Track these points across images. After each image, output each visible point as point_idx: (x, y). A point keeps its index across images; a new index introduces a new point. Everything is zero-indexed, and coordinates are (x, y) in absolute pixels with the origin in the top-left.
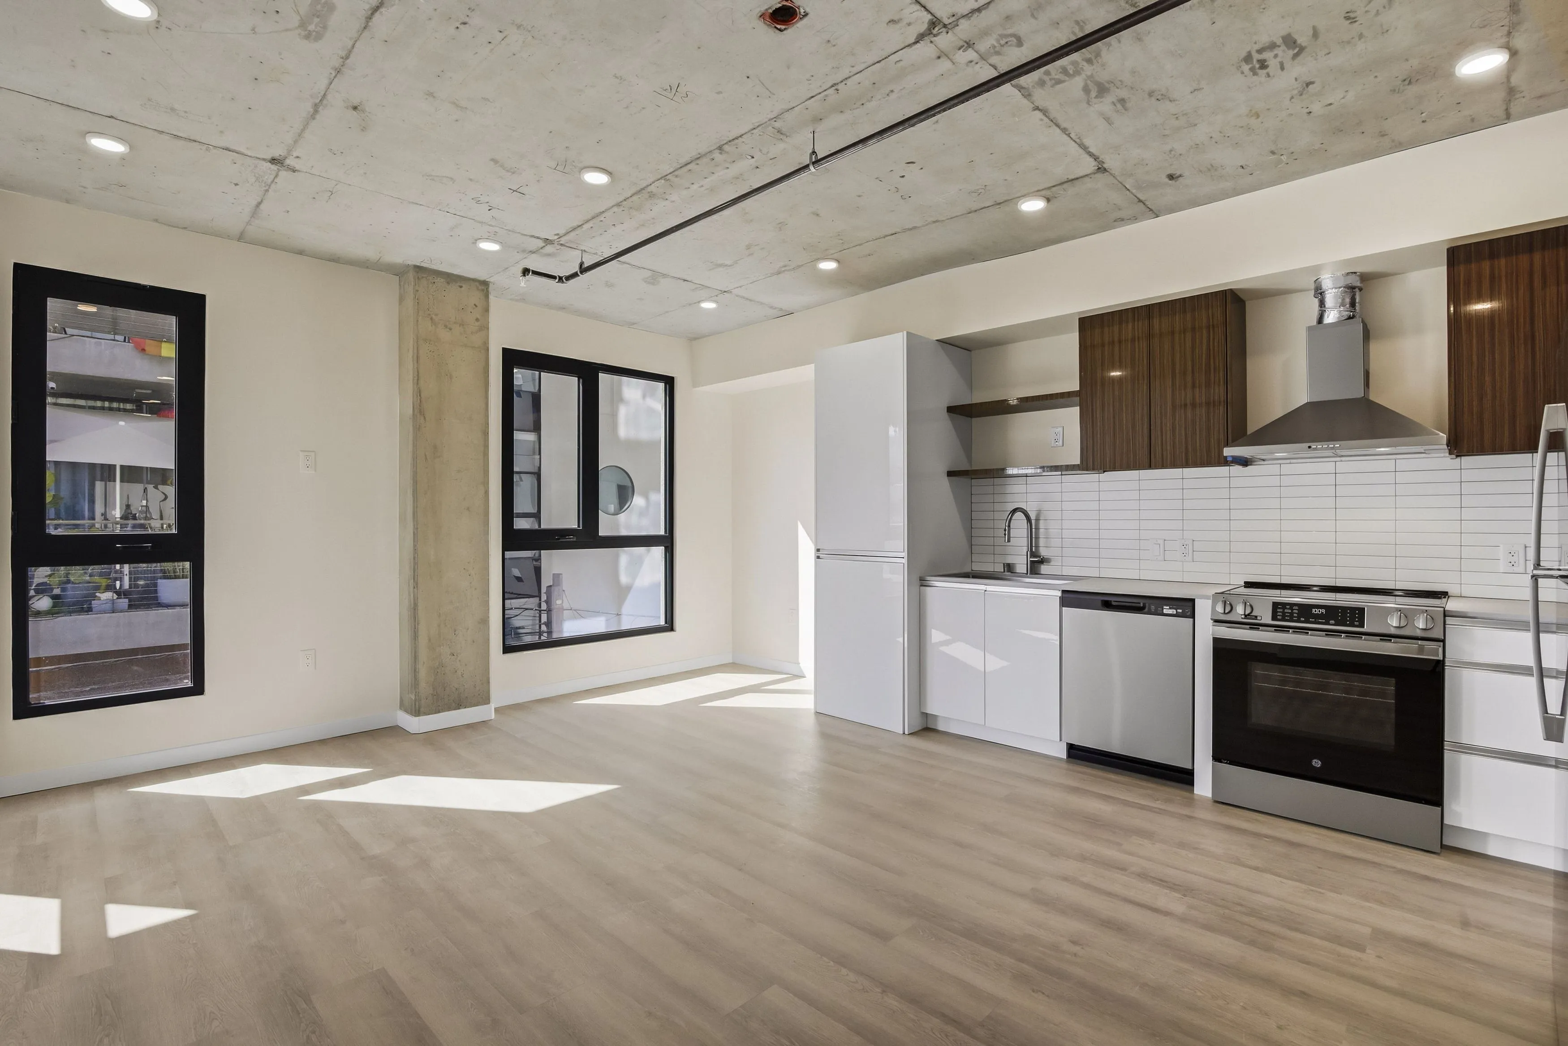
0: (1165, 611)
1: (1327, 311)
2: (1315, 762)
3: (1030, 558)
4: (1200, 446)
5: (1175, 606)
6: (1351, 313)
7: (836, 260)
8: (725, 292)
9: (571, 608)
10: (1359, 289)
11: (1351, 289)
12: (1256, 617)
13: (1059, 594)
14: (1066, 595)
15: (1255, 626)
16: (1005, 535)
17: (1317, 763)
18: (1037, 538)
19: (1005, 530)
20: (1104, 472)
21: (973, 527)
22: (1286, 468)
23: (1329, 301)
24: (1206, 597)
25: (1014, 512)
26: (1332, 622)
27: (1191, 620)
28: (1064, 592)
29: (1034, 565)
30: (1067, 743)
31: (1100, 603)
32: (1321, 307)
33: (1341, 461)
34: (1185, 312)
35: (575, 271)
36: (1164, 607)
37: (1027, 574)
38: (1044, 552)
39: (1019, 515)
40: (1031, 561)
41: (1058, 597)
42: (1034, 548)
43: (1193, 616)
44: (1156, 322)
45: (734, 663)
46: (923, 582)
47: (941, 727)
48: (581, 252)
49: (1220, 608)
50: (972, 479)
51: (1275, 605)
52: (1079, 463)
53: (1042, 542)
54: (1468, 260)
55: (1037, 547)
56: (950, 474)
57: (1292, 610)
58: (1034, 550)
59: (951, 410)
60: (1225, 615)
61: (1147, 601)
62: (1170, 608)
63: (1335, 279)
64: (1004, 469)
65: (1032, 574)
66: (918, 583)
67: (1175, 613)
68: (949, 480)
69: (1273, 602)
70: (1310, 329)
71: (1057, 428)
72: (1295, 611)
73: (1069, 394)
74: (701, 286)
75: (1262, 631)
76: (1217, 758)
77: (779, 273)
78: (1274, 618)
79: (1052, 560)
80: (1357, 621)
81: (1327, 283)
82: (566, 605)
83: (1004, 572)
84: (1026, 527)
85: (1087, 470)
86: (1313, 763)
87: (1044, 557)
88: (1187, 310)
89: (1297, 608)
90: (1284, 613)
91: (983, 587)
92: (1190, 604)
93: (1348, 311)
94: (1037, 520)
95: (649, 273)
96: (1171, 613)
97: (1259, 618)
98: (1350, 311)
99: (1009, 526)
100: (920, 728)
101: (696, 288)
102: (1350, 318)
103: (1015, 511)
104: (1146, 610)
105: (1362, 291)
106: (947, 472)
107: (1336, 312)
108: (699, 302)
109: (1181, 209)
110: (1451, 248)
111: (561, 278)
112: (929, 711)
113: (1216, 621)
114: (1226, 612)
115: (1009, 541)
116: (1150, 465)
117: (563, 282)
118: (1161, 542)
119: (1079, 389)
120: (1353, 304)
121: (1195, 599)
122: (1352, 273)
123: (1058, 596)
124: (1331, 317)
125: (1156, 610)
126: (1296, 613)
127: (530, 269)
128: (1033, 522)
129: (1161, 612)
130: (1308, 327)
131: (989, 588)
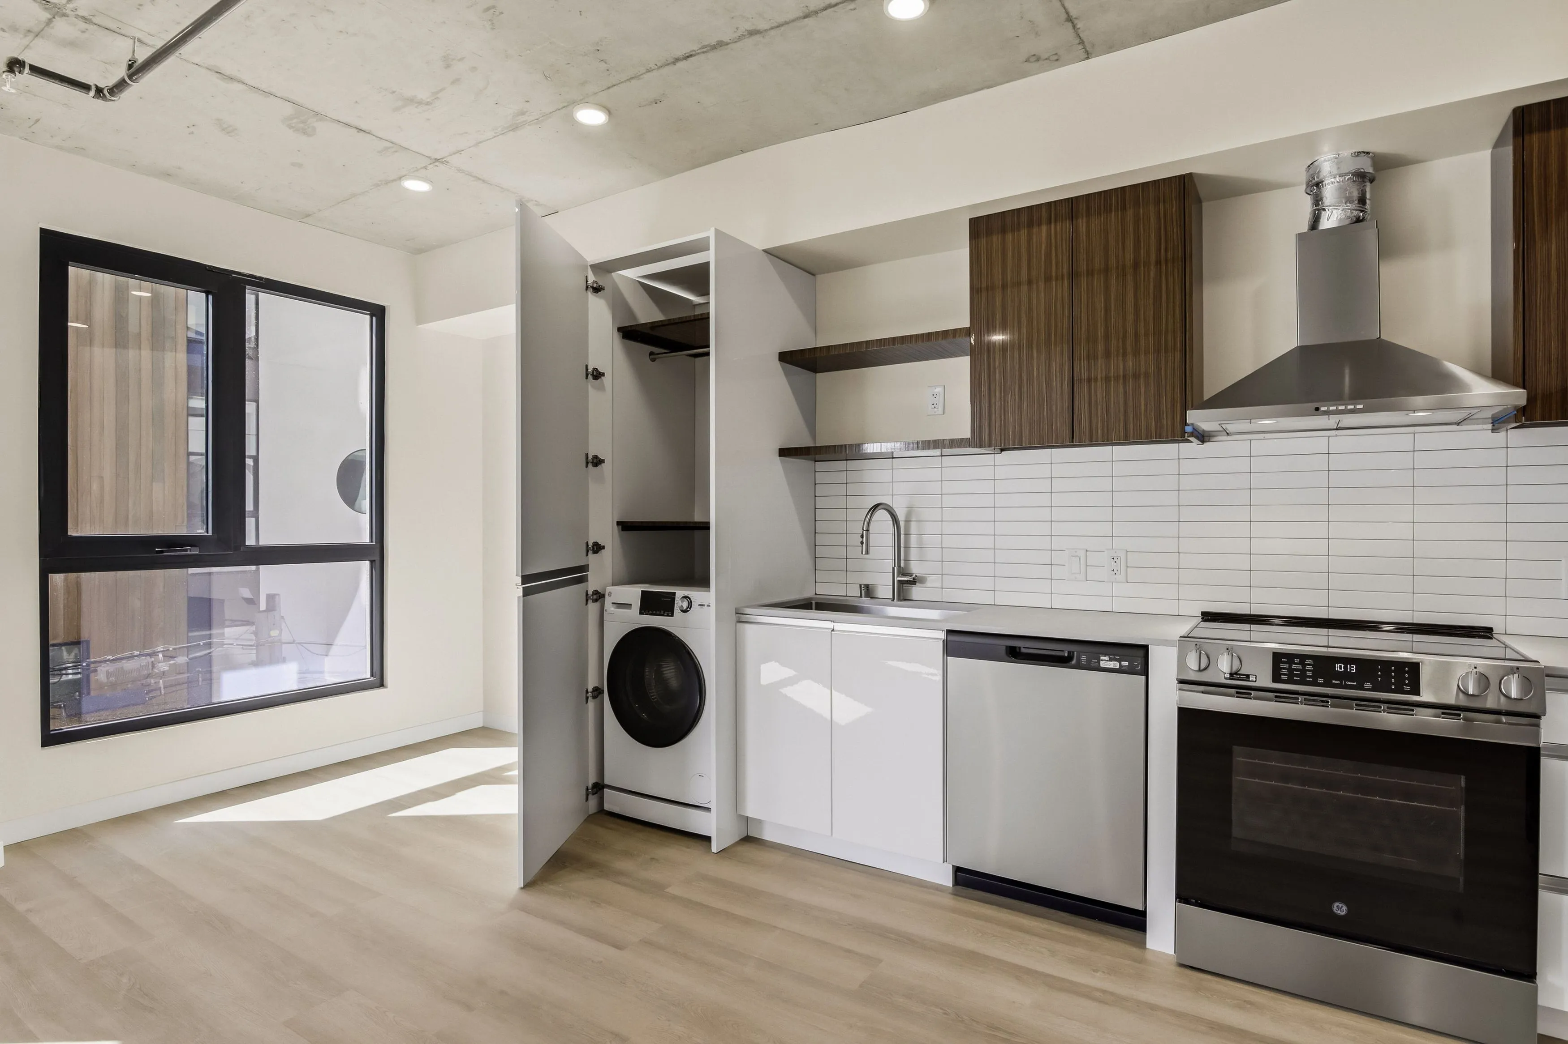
0: (1103, 664)
1: (1327, 210)
2: (1338, 906)
3: (898, 576)
4: (1146, 411)
5: (1117, 655)
6: (1361, 214)
7: (604, 107)
8: (437, 160)
9: (294, 641)
10: (1370, 180)
11: (1361, 177)
12: (1248, 676)
13: (942, 635)
14: (952, 638)
15: (1244, 692)
16: (862, 543)
17: (1340, 909)
18: (907, 547)
19: (862, 537)
20: (1002, 450)
21: (816, 532)
22: (1262, 445)
23: (1329, 193)
24: (1166, 643)
25: (874, 510)
26: (1368, 685)
27: (1143, 678)
28: (949, 632)
29: (903, 586)
30: (953, 865)
31: (1003, 651)
32: (1317, 205)
33: (1337, 436)
34: (1124, 208)
35: (122, 76)
36: (1102, 658)
37: (893, 600)
38: (916, 569)
39: (882, 515)
40: (898, 581)
41: (942, 641)
42: (902, 562)
43: (1145, 672)
44: (1082, 224)
45: (484, 729)
46: (740, 617)
47: (768, 835)
48: (131, 41)
49: (1192, 662)
50: (815, 461)
51: (1278, 658)
52: (969, 436)
53: (914, 554)
54: (1545, 127)
55: (907, 560)
56: (784, 452)
57: (1304, 665)
58: (902, 565)
59: (785, 357)
60: (1200, 673)
61: (1072, 648)
62: (1111, 660)
63: (1338, 160)
64: (859, 446)
65: (901, 601)
66: (734, 617)
67: (1118, 667)
68: (780, 459)
69: (1274, 653)
70: (1301, 237)
71: (935, 387)
72: (1308, 668)
73: (955, 333)
74: (392, 145)
75: (1256, 698)
76: (1182, 897)
77: (515, 128)
78: (1276, 678)
79: (928, 579)
80: (1407, 685)
81: (1327, 168)
82: (286, 637)
83: (861, 597)
84: (892, 532)
85: (981, 447)
86: (1335, 909)
87: (916, 576)
88: (1128, 206)
89: (1311, 662)
90: (1290, 670)
91: (830, 625)
92: (1141, 653)
93: (1357, 210)
94: (908, 521)
95: (288, 109)
96: (1112, 666)
97: (1252, 678)
98: (1360, 210)
99: (868, 530)
100: (737, 839)
101: (387, 149)
102: (1358, 220)
103: (876, 507)
104: (1074, 662)
105: (1373, 183)
106: (779, 449)
107: (1340, 211)
108: (400, 178)
109: (1124, 45)
110: (1519, 108)
111: (99, 91)
112: (750, 813)
113: (1181, 682)
114: (1201, 668)
115: (867, 553)
116: (1073, 440)
117: (104, 98)
118: (1082, 554)
119: (969, 326)
120: (1362, 201)
121: (1148, 645)
122: (1364, 152)
123: (941, 639)
124: (1331, 220)
125: (1089, 661)
126: (1309, 671)
127: (24, 62)
128: (902, 524)
129: (1096, 665)
130: (1299, 234)
131: (838, 626)
